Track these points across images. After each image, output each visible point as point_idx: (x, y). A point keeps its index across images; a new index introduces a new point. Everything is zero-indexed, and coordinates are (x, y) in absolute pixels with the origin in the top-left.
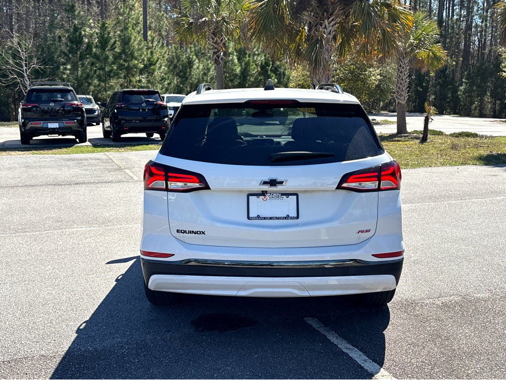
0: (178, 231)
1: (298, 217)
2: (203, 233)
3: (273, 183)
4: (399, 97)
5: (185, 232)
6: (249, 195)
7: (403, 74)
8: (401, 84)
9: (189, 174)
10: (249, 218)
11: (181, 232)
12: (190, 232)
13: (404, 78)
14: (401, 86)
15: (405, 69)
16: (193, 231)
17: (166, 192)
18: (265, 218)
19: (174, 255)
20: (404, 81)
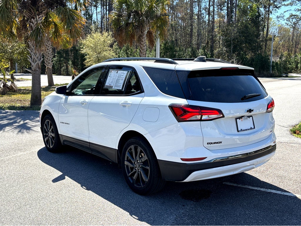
0: (208, 144)
1: (254, 128)
2: (221, 142)
3: (250, 111)
4: (48, 64)
5: (212, 143)
6: (236, 119)
7: (49, 50)
8: (48, 56)
9: (212, 110)
10: (238, 131)
11: (210, 144)
12: (214, 143)
13: (50, 53)
14: (48, 58)
15: (50, 47)
16: (216, 142)
17: (200, 122)
18: (244, 130)
19: (206, 158)
20: (50, 55)
